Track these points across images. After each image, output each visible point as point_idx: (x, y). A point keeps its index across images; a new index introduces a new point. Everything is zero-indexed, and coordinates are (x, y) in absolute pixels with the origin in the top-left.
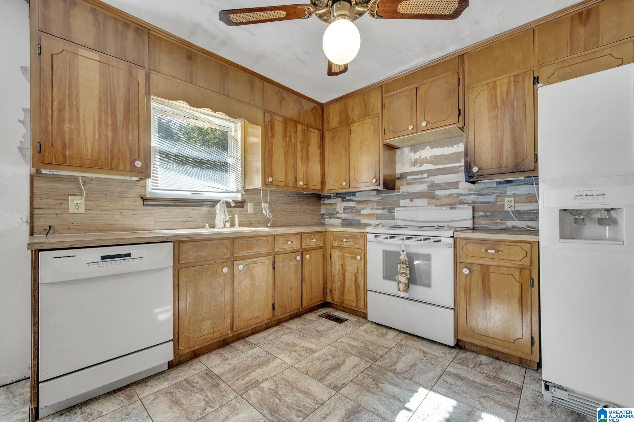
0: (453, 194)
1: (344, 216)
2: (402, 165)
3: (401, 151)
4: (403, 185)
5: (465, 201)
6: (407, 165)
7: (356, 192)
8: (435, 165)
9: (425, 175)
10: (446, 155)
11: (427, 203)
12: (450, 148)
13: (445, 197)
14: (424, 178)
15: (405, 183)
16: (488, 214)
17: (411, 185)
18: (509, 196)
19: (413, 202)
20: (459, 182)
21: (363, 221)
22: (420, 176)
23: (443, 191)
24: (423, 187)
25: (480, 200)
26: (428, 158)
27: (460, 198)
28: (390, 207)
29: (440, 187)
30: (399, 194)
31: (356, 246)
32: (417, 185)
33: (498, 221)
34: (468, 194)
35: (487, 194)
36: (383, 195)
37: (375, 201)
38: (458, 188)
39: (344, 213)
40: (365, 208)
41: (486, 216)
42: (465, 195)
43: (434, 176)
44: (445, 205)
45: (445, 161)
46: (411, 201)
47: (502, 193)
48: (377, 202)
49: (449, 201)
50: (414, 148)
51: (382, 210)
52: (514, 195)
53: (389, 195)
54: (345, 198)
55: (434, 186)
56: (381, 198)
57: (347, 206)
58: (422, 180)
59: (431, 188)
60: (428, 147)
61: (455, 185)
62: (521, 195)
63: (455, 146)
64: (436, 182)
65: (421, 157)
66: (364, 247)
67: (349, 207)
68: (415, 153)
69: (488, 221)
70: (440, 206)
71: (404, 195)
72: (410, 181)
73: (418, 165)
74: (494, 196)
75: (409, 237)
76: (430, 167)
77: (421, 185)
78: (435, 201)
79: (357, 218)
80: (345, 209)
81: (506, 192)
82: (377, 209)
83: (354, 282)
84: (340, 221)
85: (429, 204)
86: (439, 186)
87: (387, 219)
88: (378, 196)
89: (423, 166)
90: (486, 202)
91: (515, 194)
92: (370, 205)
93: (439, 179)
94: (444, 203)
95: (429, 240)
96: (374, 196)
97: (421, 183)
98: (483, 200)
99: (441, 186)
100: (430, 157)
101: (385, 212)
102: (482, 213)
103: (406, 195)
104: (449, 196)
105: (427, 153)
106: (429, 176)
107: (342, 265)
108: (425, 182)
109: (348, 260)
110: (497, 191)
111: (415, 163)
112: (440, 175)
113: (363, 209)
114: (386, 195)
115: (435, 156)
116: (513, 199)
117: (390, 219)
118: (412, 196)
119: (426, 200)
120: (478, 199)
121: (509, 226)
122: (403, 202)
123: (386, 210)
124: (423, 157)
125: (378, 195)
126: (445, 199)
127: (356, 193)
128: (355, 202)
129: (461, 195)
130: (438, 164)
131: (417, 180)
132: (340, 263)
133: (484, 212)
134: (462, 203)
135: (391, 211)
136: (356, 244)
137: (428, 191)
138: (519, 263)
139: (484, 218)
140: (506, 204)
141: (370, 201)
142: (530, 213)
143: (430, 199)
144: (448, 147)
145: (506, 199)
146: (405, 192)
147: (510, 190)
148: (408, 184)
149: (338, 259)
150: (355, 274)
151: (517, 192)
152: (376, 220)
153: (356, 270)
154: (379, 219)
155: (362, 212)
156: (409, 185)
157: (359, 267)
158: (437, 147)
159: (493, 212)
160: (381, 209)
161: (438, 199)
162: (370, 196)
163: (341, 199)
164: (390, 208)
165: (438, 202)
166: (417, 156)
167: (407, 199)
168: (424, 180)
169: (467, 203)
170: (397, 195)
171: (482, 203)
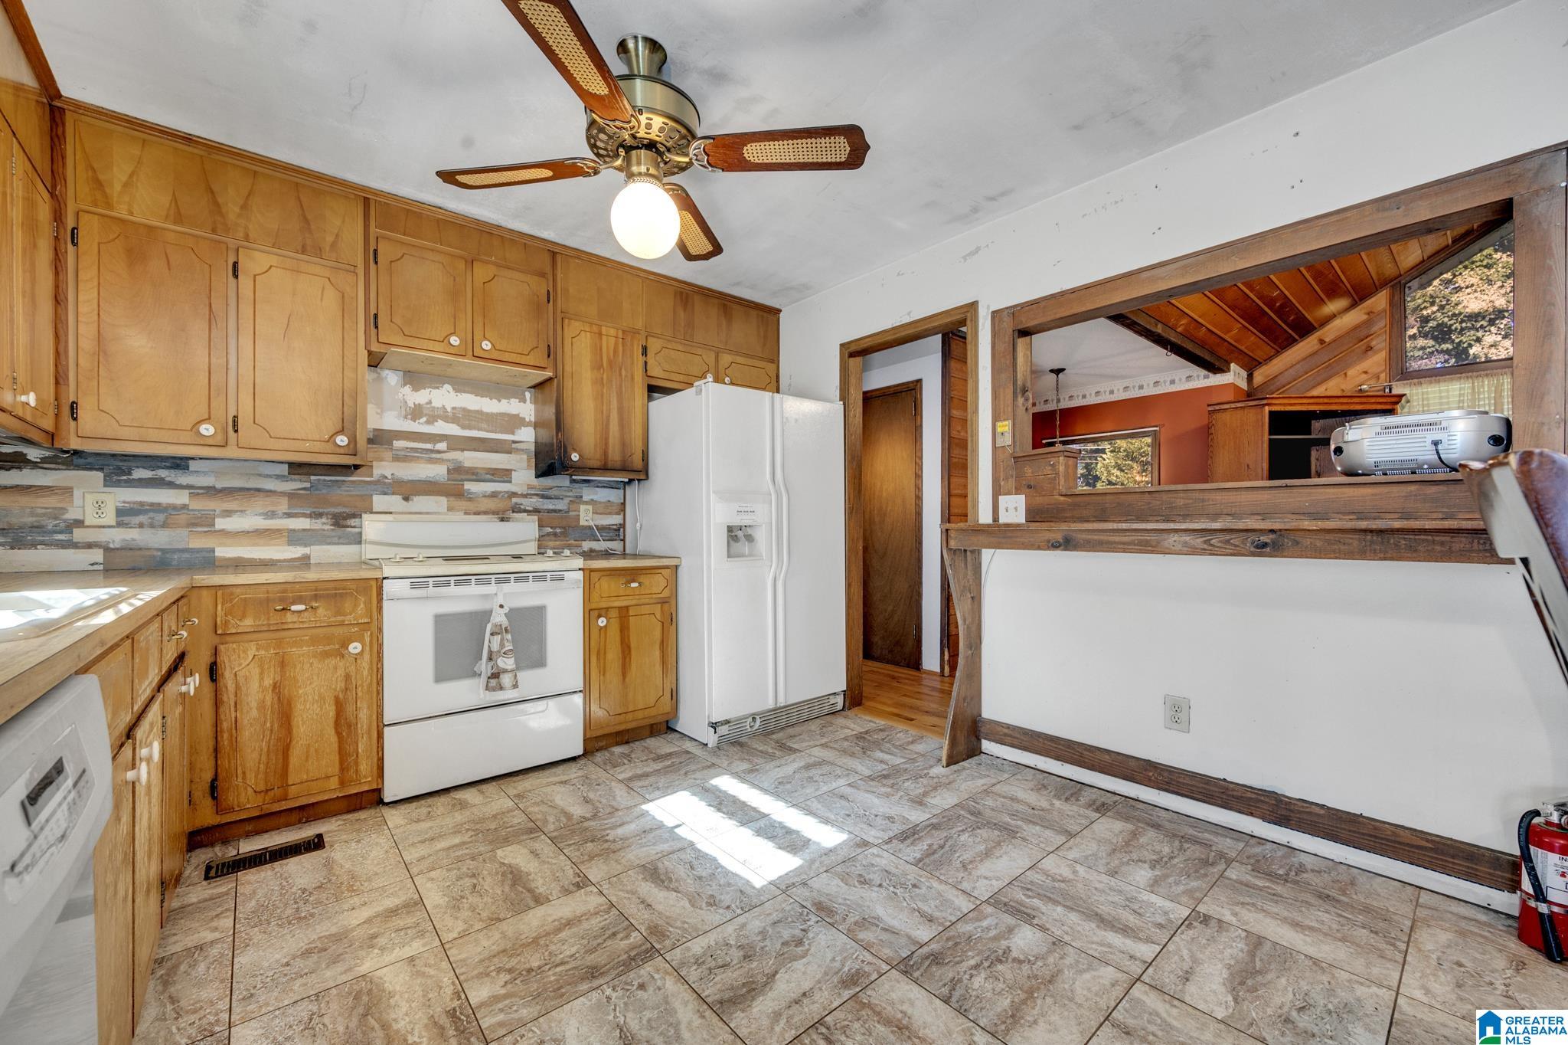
0: (501, 492)
1: (117, 537)
2: (379, 411)
3: (376, 375)
4: (382, 460)
5: (522, 507)
6: (395, 413)
7: (193, 459)
8: (463, 427)
9: (442, 446)
10: (487, 414)
11: (446, 506)
12: (495, 401)
13: (485, 496)
14: (439, 452)
15: (388, 455)
16: (558, 530)
17: (405, 461)
18: (586, 503)
19: (411, 502)
20: (511, 470)
21: (223, 552)
22: (429, 446)
23: (482, 483)
24: (437, 472)
25: (545, 507)
26: (449, 410)
27: (514, 500)
28: (336, 511)
29: (475, 475)
30: (368, 479)
31: (340, 618)
32: (422, 466)
33: (572, 542)
34: (528, 494)
35: (557, 498)
36: (313, 477)
37: (283, 494)
38: (511, 482)
39: (119, 524)
40: (237, 511)
41: (555, 534)
42: (525, 496)
43: (463, 450)
44: (485, 513)
45: (484, 425)
46: (406, 499)
47: (576, 496)
48: (291, 496)
49: (492, 504)
50: (413, 378)
51: (308, 520)
52: (592, 502)
53: (337, 481)
54: (130, 474)
55: (459, 472)
56: (308, 485)
57: (141, 504)
58: (434, 456)
59: (456, 476)
60: (447, 387)
61: (504, 475)
62: (600, 503)
63: (504, 401)
64: (467, 464)
65: (430, 402)
66: (371, 618)
67: (152, 504)
68: (416, 389)
69: (558, 543)
70: (475, 514)
71: (385, 483)
72: (403, 453)
73: (424, 419)
74: (567, 500)
75: (502, 578)
76: (453, 430)
77: (433, 466)
78: (464, 504)
79: (197, 543)
80: (120, 512)
81: (581, 497)
82: (289, 515)
83: (331, 722)
84: (98, 555)
85: (450, 509)
86: (473, 474)
87: (329, 544)
88: (291, 480)
89: (436, 423)
90: (555, 511)
91: (592, 500)
92: (260, 504)
93: (472, 459)
94: (483, 509)
95: (544, 579)
96: (279, 477)
97: (431, 461)
98: (551, 507)
99: (477, 474)
100: (454, 408)
101: (322, 525)
102: (550, 530)
103: (390, 484)
104: (494, 495)
105: (444, 397)
106: (450, 448)
107: (276, 687)
108: (441, 461)
109: (307, 666)
110: (570, 494)
111: (416, 413)
112: (475, 450)
113: (228, 513)
114: (325, 480)
115: (464, 410)
116: (590, 507)
117: (338, 544)
118: (408, 490)
119: (443, 500)
120: (543, 504)
121: (586, 549)
122: (379, 501)
123: (324, 520)
124: (436, 403)
125: (293, 477)
126: (486, 500)
127: (191, 462)
128: (187, 492)
129: (514, 494)
130: (470, 428)
131: (421, 453)
132: (268, 682)
133: (551, 528)
134: (517, 509)
135: (342, 522)
136: (338, 613)
137: (449, 480)
138: (661, 596)
139: (553, 538)
140: (582, 515)
141: (258, 490)
142: (610, 529)
143: (452, 499)
144: (491, 399)
145: (583, 507)
146: (386, 477)
147: (588, 494)
148: (397, 459)
149: (257, 671)
150: (337, 698)
151: (595, 498)
152: (287, 548)
153: (341, 685)
154: (300, 545)
155: (221, 523)
156: (398, 461)
157: (353, 674)
158: (468, 392)
159: (564, 528)
160: (304, 515)
161: (470, 500)
162: (260, 475)
163: (100, 475)
164: (340, 513)
165: (471, 506)
166: (422, 397)
167: (393, 494)
168: (438, 456)
169: (525, 511)
170: (362, 481)
171: (549, 511)
